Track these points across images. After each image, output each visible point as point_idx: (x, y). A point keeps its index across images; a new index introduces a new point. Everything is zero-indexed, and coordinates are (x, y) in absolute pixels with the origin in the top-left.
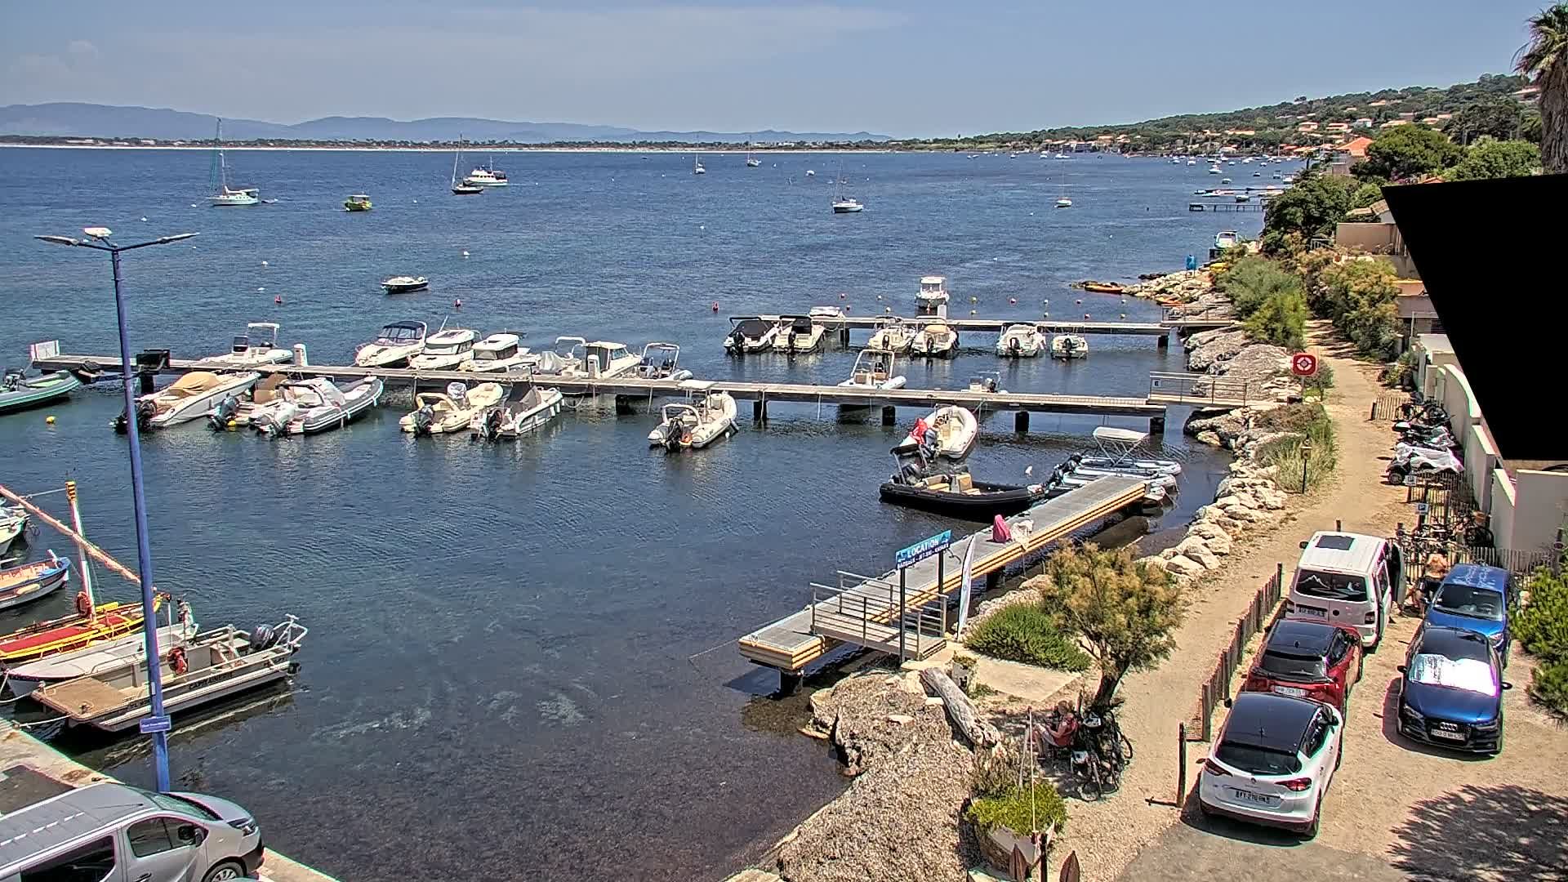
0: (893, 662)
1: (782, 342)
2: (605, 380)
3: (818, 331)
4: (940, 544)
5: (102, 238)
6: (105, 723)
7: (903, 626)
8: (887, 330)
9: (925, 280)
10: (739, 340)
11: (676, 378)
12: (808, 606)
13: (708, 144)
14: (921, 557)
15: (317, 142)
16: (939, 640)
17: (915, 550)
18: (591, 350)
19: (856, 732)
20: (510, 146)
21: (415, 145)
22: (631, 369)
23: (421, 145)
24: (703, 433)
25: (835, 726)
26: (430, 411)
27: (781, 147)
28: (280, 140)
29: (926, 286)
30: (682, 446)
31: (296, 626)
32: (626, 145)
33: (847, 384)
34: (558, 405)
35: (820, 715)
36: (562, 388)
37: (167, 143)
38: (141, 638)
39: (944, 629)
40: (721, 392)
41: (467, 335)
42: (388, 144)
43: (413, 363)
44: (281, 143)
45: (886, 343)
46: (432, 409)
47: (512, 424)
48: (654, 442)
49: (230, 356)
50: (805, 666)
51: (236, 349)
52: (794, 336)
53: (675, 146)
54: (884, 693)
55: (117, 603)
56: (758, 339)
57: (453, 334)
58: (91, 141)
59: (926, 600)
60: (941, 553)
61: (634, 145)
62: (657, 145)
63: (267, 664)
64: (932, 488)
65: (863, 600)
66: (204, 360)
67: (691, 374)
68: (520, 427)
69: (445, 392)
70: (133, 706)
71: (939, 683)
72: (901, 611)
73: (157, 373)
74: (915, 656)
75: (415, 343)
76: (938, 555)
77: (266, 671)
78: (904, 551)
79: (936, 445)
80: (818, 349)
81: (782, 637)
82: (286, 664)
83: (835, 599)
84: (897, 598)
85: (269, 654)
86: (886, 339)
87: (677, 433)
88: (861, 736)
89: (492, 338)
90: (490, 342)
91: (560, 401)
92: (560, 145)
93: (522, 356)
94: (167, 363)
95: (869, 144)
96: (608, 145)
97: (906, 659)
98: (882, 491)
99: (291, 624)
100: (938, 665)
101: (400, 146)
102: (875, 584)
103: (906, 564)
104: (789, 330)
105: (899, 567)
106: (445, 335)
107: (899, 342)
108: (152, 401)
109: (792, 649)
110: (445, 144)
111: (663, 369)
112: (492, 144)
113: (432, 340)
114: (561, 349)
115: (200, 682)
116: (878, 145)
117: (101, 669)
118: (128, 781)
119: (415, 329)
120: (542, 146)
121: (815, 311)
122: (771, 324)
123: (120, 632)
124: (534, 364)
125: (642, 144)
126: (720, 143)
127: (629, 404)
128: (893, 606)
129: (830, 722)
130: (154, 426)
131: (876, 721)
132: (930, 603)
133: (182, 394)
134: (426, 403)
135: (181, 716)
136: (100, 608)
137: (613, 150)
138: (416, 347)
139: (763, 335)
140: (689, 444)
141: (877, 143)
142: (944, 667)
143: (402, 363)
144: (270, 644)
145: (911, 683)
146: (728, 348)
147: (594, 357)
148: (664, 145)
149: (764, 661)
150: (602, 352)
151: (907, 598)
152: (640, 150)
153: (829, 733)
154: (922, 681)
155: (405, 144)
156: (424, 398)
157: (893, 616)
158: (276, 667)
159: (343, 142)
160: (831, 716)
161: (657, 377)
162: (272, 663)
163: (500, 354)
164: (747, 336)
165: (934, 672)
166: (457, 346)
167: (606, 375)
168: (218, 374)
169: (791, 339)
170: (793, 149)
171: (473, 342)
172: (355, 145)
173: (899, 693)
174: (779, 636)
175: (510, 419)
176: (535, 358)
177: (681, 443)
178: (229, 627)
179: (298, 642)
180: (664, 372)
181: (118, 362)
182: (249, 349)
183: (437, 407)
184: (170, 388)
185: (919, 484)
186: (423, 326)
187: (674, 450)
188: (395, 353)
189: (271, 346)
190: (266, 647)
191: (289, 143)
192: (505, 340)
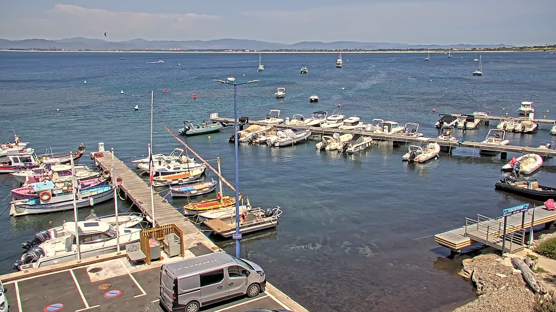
0: (499, 252)
1: (461, 125)
2: (390, 135)
3: (477, 121)
4: (524, 209)
5: (232, 81)
6: (224, 234)
7: (505, 239)
8: (506, 122)
9: (524, 103)
10: (442, 123)
11: (417, 136)
12: (464, 226)
13: (436, 49)
14: (514, 213)
15: (298, 50)
16: (520, 246)
17: (511, 210)
18: (385, 124)
19: (481, 278)
20: (362, 51)
21: (329, 51)
22: (399, 132)
23: (331, 51)
24: (422, 157)
25: (472, 274)
26: (326, 142)
27: (465, 50)
28: (286, 50)
29: (524, 105)
30: (415, 161)
31: (280, 210)
32: (404, 50)
33: (485, 142)
34: (370, 143)
35: (466, 269)
36: (372, 137)
37: (253, 51)
38: (234, 208)
39: (523, 243)
40: (434, 142)
41: (341, 117)
42: (320, 51)
43: (322, 126)
44: (287, 50)
45: (505, 127)
46: (327, 141)
47: (352, 148)
48: (405, 159)
49: (265, 120)
50: (461, 249)
51: (267, 118)
52: (467, 123)
53: (423, 50)
54: (495, 264)
55: (229, 197)
56: (449, 123)
57: (337, 116)
58: (231, 50)
59: (515, 230)
60: (524, 212)
61: (407, 50)
62: (416, 50)
63: (270, 221)
64: (519, 186)
65: (487, 227)
66: (258, 121)
67: (422, 135)
68: (354, 150)
69: (332, 136)
70: (232, 230)
71: (520, 264)
72: (504, 233)
73: (244, 125)
74: (509, 251)
75: (323, 119)
76: (522, 213)
77: (270, 223)
78: (507, 209)
79: (519, 168)
80: (476, 128)
81: (453, 237)
82: (276, 222)
83: (475, 225)
84: (502, 228)
85: (270, 218)
86: (505, 125)
87: (413, 156)
88: (484, 279)
89: (350, 118)
90: (349, 119)
91: (371, 142)
92: (380, 50)
93: (361, 125)
94: (248, 122)
95: (504, 49)
96: (398, 50)
97: (505, 252)
98: (496, 186)
99: (278, 209)
100: (520, 256)
101: (324, 51)
102: (494, 221)
103: (507, 215)
104: (465, 120)
105: (504, 215)
106: (334, 117)
107: (510, 127)
108: (240, 133)
109: (456, 242)
110: (339, 50)
111: (412, 132)
112: (356, 50)
113: (329, 118)
114: (375, 124)
115: (251, 225)
116: (508, 49)
117: (222, 217)
118: (228, 253)
119: (323, 114)
120: (373, 51)
121: (475, 114)
122: (455, 118)
123: (229, 206)
124: (364, 128)
125: (410, 50)
126: (441, 49)
127: (398, 145)
128: (500, 231)
129: (470, 272)
130: (240, 141)
131: (490, 275)
132: (517, 232)
133: (249, 132)
134: (325, 139)
135: (244, 235)
136: (224, 198)
137: (399, 52)
138: (323, 120)
139: (452, 122)
140: (418, 161)
141: (507, 49)
142: (522, 258)
143: (318, 125)
144: (271, 215)
145: (507, 262)
146: (437, 126)
147: (386, 127)
148: (419, 50)
149: (444, 245)
150: (389, 125)
151: (507, 228)
152: (409, 52)
153: (470, 276)
154: (512, 262)
155: (326, 51)
156: (325, 138)
157: (501, 235)
158: (273, 223)
159: (307, 50)
160: (471, 269)
161: (409, 135)
162: (272, 221)
163: (353, 124)
164: (445, 121)
165: (518, 259)
166: (337, 121)
167: (390, 133)
168: (261, 126)
169: (465, 124)
170: (471, 51)
171: (343, 120)
172: (310, 51)
173: (501, 265)
174: (451, 236)
175: (351, 146)
176: (364, 126)
177: (415, 160)
178: (259, 208)
179: (279, 216)
180: (412, 133)
181: (233, 120)
182: (271, 118)
183: (329, 141)
184: (246, 129)
185: (513, 184)
186: (326, 113)
187: (411, 162)
188: (316, 122)
189: (277, 117)
190: (270, 216)
191: (289, 51)
192: (355, 119)
